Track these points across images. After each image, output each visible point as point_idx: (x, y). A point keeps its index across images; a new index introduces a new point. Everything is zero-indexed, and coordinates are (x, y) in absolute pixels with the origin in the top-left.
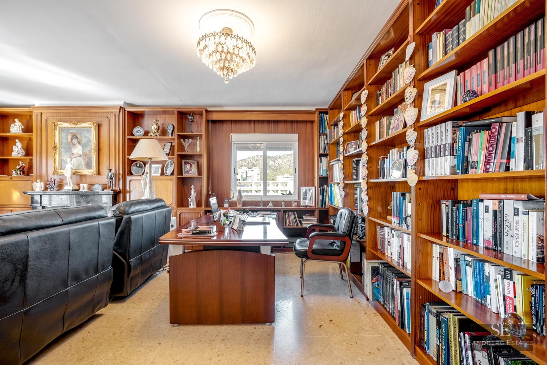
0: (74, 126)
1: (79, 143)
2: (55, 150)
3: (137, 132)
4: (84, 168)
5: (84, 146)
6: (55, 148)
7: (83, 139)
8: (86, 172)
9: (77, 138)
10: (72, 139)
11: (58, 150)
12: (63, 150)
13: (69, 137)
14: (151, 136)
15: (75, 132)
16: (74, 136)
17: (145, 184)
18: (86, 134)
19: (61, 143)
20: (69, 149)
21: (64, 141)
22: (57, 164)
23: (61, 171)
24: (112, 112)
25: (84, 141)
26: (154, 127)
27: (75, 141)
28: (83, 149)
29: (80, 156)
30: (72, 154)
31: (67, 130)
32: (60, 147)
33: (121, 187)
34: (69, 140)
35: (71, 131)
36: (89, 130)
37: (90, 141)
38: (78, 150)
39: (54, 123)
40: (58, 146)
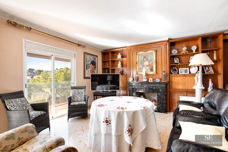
0: (145, 53)
1: (147, 60)
2: (137, 64)
3: (174, 52)
4: (149, 71)
6: (137, 63)
8: (151, 73)
9: (146, 58)
10: (144, 59)
11: (138, 64)
12: (140, 64)
13: (142, 58)
15: (145, 55)
16: (145, 57)
18: (150, 56)
19: (139, 61)
20: (142, 63)
21: (140, 59)
22: (138, 70)
23: (139, 73)
24: (163, 44)
25: (149, 59)
27: (145, 59)
28: (149, 62)
29: (148, 66)
30: (144, 65)
31: (142, 54)
32: (139, 63)
34: (143, 59)
36: (152, 54)
37: (152, 59)
38: (146, 63)
39: (136, 52)
40: (138, 62)
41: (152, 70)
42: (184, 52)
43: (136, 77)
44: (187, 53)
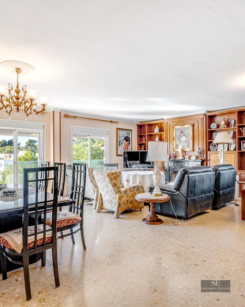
0: (181, 127)
1: (184, 135)
2: (174, 139)
3: (213, 126)
4: (187, 148)
5: (186, 137)
6: (173, 139)
7: (186, 133)
8: (187, 150)
9: (183, 133)
10: (181, 134)
11: (175, 140)
12: (177, 139)
13: (180, 132)
14: (221, 128)
15: (182, 129)
16: (182, 132)
17: (221, 156)
18: (187, 130)
19: (176, 136)
20: (179, 139)
21: (177, 134)
22: (174, 147)
23: (176, 150)
24: (200, 118)
25: (186, 134)
26: (223, 123)
27: (182, 134)
28: (186, 138)
29: (185, 142)
30: (181, 141)
31: (179, 129)
32: (176, 138)
33: (205, 158)
34: (180, 134)
35: (180, 130)
36: (188, 128)
37: (189, 134)
38: (183, 139)
39: (173, 127)
40: (175, 138)
41: (188, 146)
42: (222, 127)
43: (173, 154)
44: (224, 127)
